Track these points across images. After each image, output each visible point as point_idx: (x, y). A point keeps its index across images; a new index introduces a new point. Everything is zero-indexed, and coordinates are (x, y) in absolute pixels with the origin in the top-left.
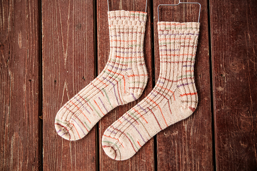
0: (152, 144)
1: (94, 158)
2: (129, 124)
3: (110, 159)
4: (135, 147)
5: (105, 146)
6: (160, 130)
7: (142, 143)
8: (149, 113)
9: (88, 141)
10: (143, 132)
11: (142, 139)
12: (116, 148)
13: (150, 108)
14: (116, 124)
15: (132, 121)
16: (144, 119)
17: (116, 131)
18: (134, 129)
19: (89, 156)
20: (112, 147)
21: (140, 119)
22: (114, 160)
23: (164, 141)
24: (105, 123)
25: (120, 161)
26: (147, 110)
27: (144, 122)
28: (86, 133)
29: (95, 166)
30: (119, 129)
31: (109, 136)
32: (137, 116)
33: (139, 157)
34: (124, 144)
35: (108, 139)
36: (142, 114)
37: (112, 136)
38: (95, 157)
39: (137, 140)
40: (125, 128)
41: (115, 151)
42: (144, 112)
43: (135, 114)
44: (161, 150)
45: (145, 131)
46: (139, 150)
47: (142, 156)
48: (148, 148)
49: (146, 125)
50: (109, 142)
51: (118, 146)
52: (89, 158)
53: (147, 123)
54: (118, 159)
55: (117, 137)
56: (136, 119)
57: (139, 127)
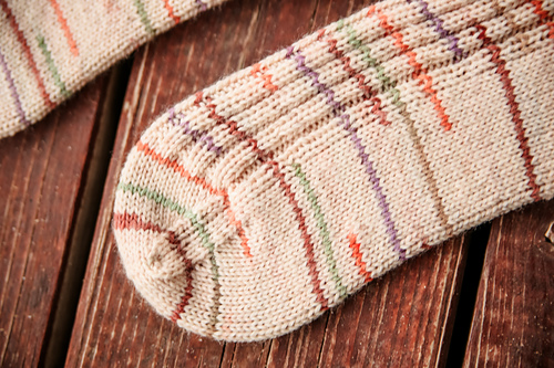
0: (443, 278)
1: (44, 283)
2: (319, 106)
3: (144, 313)
4: (324, 274)
5: (129, 220)
6: (527, 197)
7: (382, 258)
8: (479, 60)
9: (37, 167)
10: (403, 182)
11: (382, 228)
12: (197, 251)
13: (495, 28)
14: (233, 90)
15: (349, 89)
16: (430, 92)
17: (220, 136)
18: (346, 151)
19: (17, 260)
20: (174, 240)
21: (407, 90)
22: (171, 329)
23: (532, 283)
24: (170, 76)
25: (208, 341)
26: (467, 40)
27: (425, 115)
28: (34, 108)
29: (39, 332)
30: (245, 124)
31: (173, 163)
32: (388, 66)
33: (338, 349)
34: (254, 235)
35: (161, 179)
36: (422, 55)
37: (192, 160)
38: (53, 282)
39: (351, 227)
40: (285, 127)
41: (190, 268)
42: (439, 51)
43: (375, 49)
44: (497, 335)
45: (420, 182)
46: (349, 302)
47: (355, 348)
48: (413, 303)
49: (437, 146)
50: (159, 201)
51: (216, 238)
52: (14, 275)
53: (447, 124)
54: (194, 323)
55: (219, 174)
56: (375, 82)
57: (387, 142)
